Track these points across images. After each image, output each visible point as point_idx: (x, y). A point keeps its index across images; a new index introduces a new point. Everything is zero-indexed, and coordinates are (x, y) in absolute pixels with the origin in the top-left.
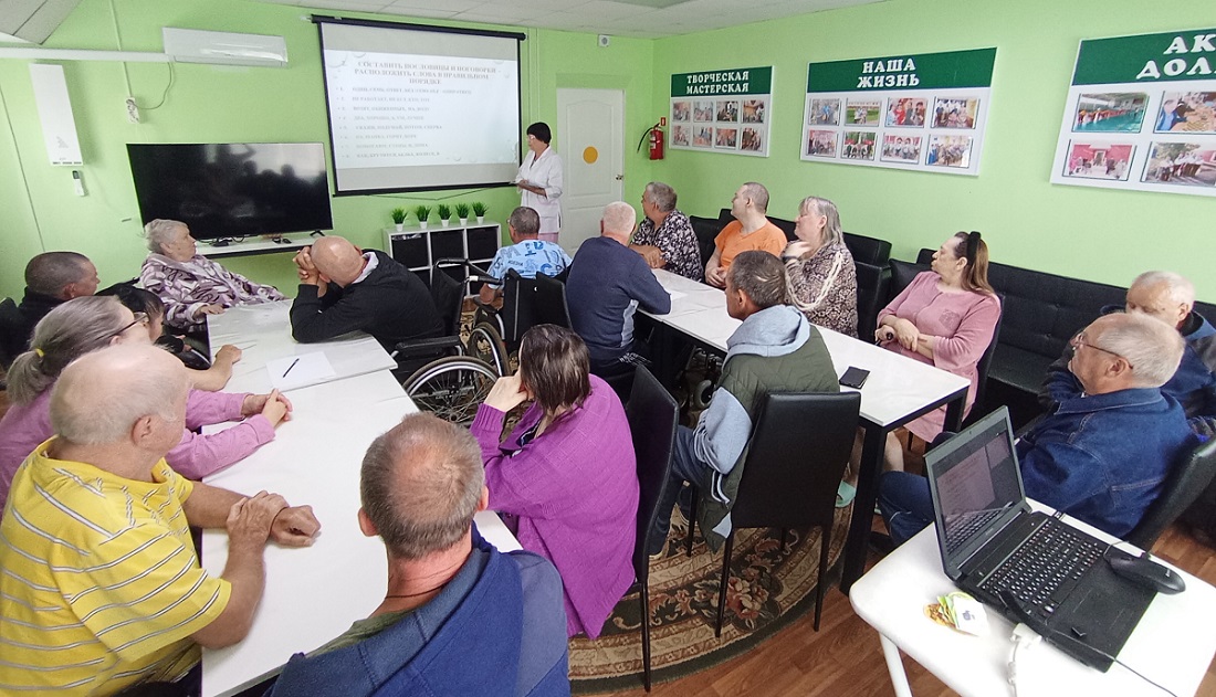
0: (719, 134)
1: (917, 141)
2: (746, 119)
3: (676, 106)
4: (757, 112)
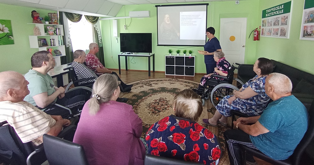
0: (274, 30)
2: (282, 24)
3: (263, 22)
4: (286, 20)
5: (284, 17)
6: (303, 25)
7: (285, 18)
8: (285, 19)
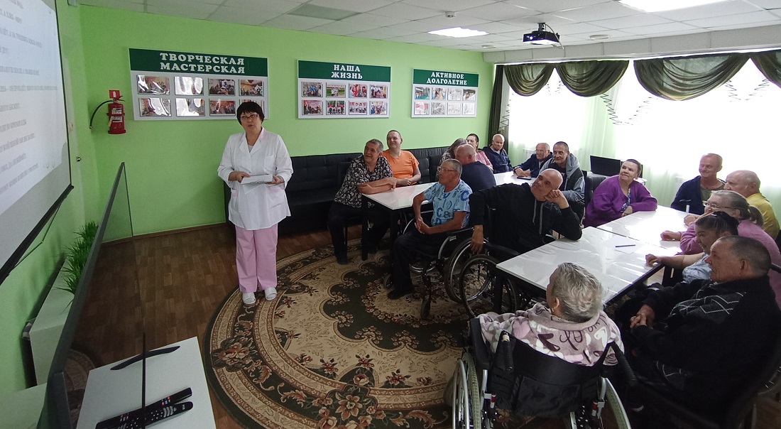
0: (212, 105)
1: (365, 104)
2: (245, 93)
4: (256, 88)
5: (251, 81)
6: (301, 99)
7: (253, 83)
8: (255, 85)
